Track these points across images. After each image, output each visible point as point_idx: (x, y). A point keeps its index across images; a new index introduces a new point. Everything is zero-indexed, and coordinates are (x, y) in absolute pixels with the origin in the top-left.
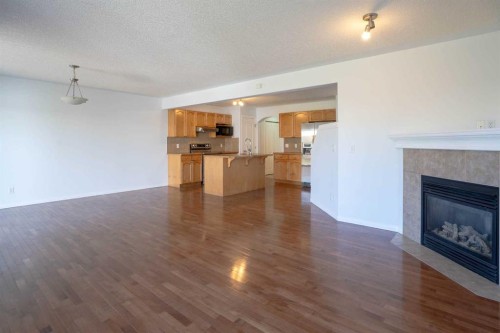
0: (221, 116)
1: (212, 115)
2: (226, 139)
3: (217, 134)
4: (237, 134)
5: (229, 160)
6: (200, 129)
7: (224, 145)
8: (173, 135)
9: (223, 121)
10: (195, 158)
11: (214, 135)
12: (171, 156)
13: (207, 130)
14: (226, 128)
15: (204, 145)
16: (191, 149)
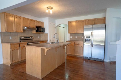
0: (39, 22)
1: (34, 21)
2: (41, 34)
3: (37, 31)
4: (47, 31)
5: (46, 50)
6: (26, 28)
7: (40, 37)
8: (4, 31)
9: (39, 25)
10: (21, 45)
11: (34, 32)
12: (4, 44)
13: (30, 28)
14: (41, 28)
15: (29, 37)
16: (21, 40)
